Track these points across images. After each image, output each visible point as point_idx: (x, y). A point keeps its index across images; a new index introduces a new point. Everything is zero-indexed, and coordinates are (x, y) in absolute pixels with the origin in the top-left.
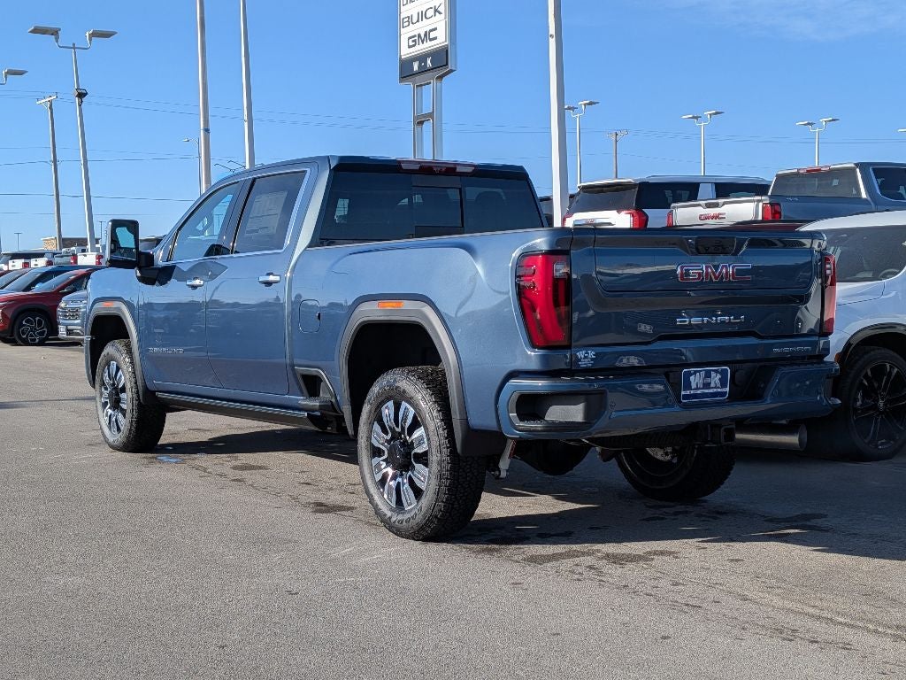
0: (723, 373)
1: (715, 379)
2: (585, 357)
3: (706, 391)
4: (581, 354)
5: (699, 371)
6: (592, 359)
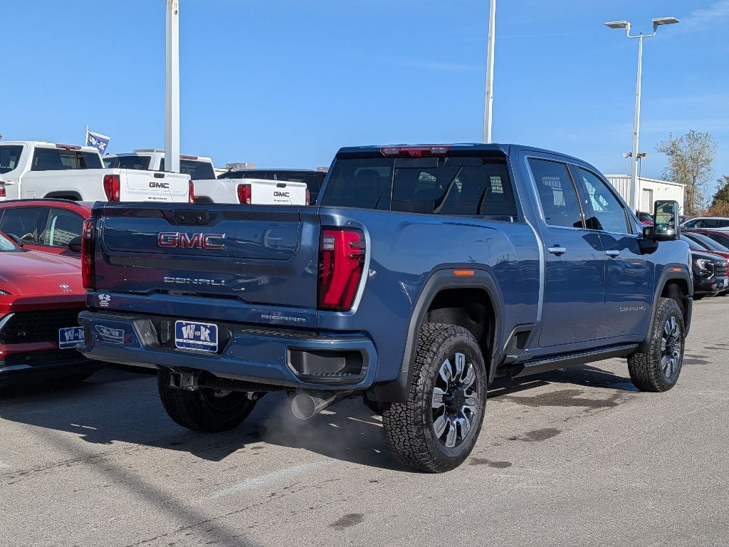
0: (212, 329)
1: (205, 334)
2: (104, 299)
3: (198, 342)
4: (101, 297)
5: (190, 324)
6: (108, 301)
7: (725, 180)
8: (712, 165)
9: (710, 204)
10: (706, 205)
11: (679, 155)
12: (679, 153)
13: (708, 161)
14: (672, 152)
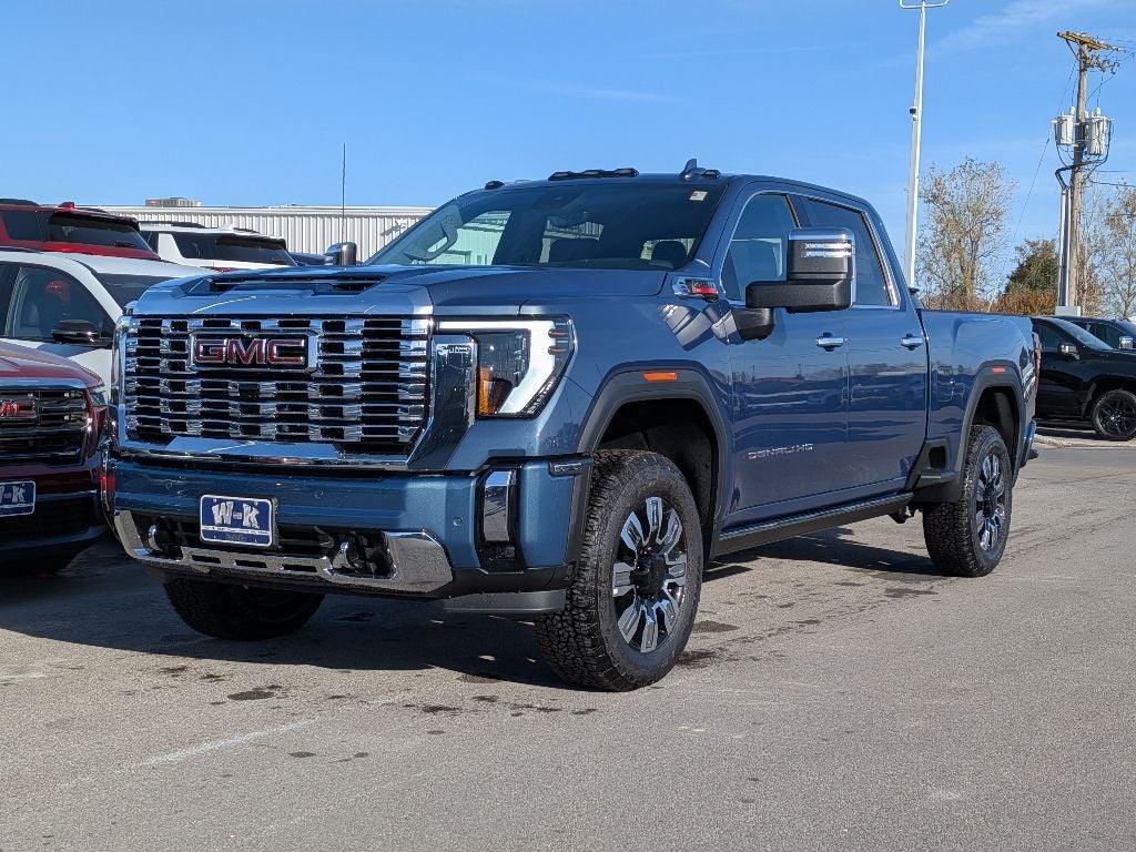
7: (1028, 247)
8: (1004, 221)
9: (1003, 289)
10: (995, 293)
11: (948, 203)
12: (947, 198)
13: (998, 214)
14: (935, 197)
